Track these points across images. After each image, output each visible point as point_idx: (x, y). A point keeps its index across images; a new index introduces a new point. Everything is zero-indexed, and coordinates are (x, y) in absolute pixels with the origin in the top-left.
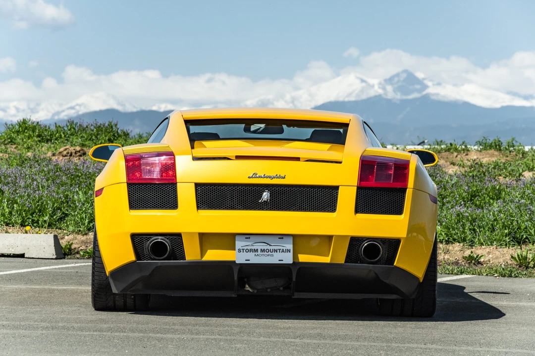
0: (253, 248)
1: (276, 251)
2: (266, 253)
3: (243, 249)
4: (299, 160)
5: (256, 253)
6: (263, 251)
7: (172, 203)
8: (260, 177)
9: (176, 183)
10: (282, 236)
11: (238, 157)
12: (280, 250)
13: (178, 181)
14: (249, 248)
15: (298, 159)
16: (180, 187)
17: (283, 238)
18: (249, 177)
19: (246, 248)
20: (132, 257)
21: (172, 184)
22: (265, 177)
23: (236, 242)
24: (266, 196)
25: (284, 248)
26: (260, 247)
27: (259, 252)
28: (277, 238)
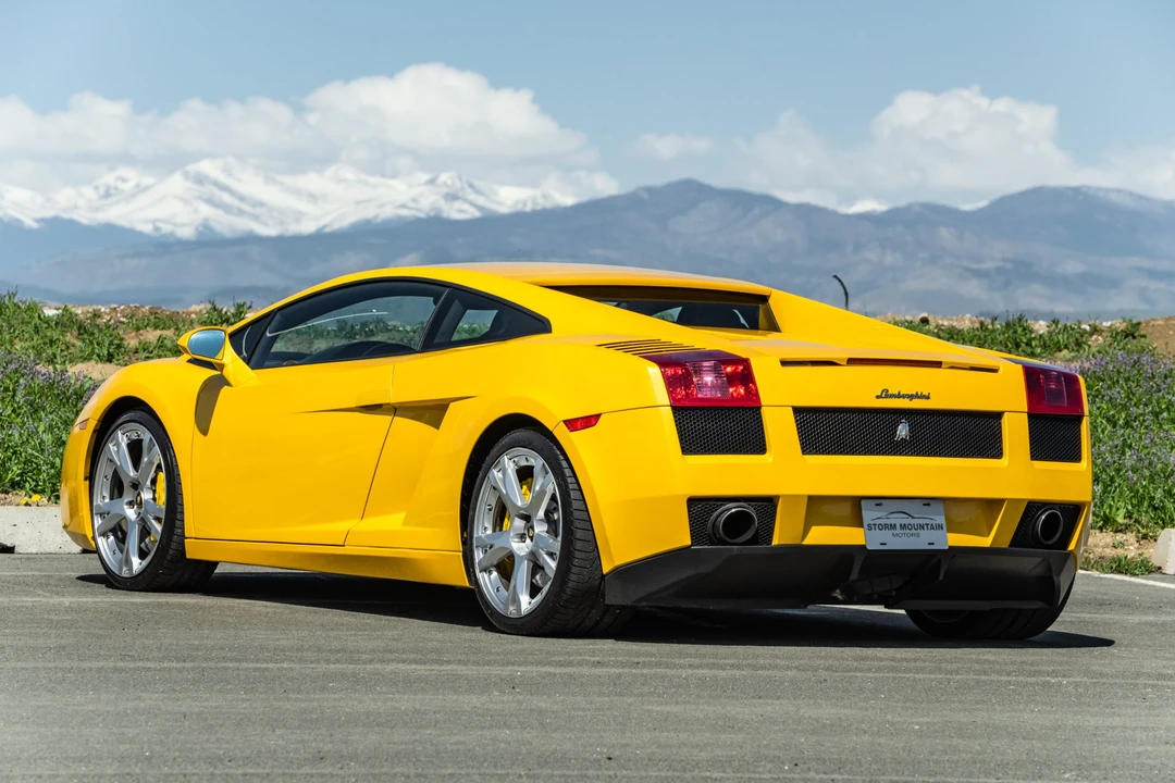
0: (888, 522)
1: (922, 527)
2: (908, 531)
3: (875, 525)
4: (940, 367)
5: (895, 532)
6: (903, 527)
7: (756, 444)
8: (892, 396)
9: (759, 408)
10: (927, 501)
11: (852, 361)
12: (927, 525)
13: (763, 403)
14: (883, 522)
15: (938, 364)
16: (766, 413)
17: (928, 505)
18: (878, 397)
19: (878, 522)
20: (685, 540)
21: (752, 408)
22: (899, 396)
23: (863, 512)
24: (903, 431)
25: (934, 523)
26: (898, 520)
27: (898, 531)
28: (920, 503)
